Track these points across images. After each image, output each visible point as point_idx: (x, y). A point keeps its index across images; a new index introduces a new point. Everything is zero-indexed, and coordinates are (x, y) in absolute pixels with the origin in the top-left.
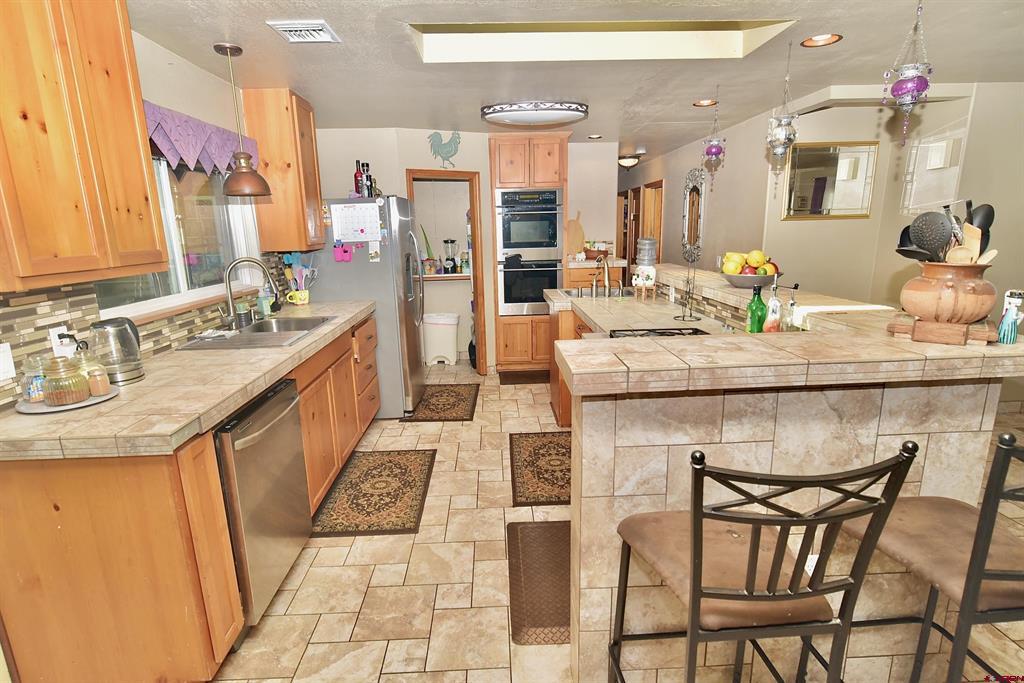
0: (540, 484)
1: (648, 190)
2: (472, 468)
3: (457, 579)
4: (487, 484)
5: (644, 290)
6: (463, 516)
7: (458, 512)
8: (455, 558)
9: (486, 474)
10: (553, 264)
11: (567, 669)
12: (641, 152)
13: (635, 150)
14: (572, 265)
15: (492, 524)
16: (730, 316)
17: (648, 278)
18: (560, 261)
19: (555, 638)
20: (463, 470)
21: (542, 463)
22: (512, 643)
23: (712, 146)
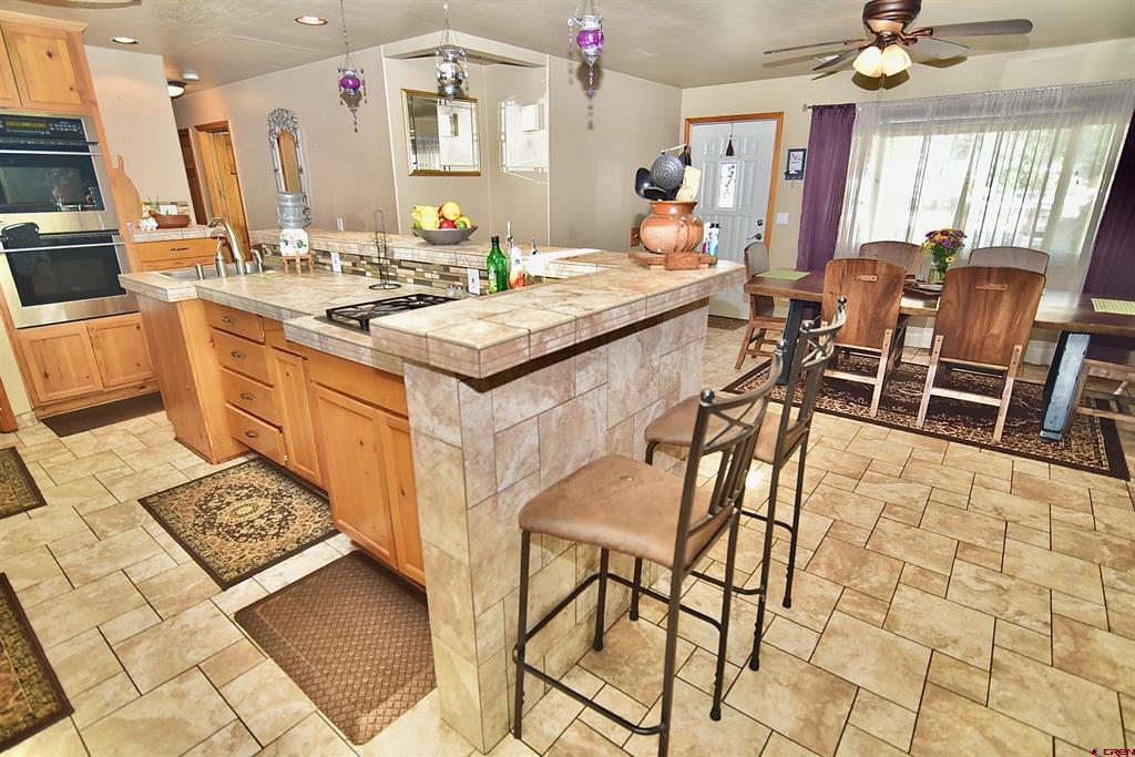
0: (243, 546)
1: (203, 135)
2: (106, 570)
3: (207, 729)
4: (155, 581)
5: (298, 260)
6: (147, 643)
7: (130, 643)
8: (181, 705)
9: (139, 568)
10: (106, 236)
11: (441, 725)
12: (191, 76)
13: (182, 73)
14: (138, 238)
15: (208, 629)
16: (438, 277)
17: (300, 244)
18: (116, 232)
19: (404, 704)
20: (88, 580)
21: (224, 517)
22: (356, 748)
23: (347, 77)
